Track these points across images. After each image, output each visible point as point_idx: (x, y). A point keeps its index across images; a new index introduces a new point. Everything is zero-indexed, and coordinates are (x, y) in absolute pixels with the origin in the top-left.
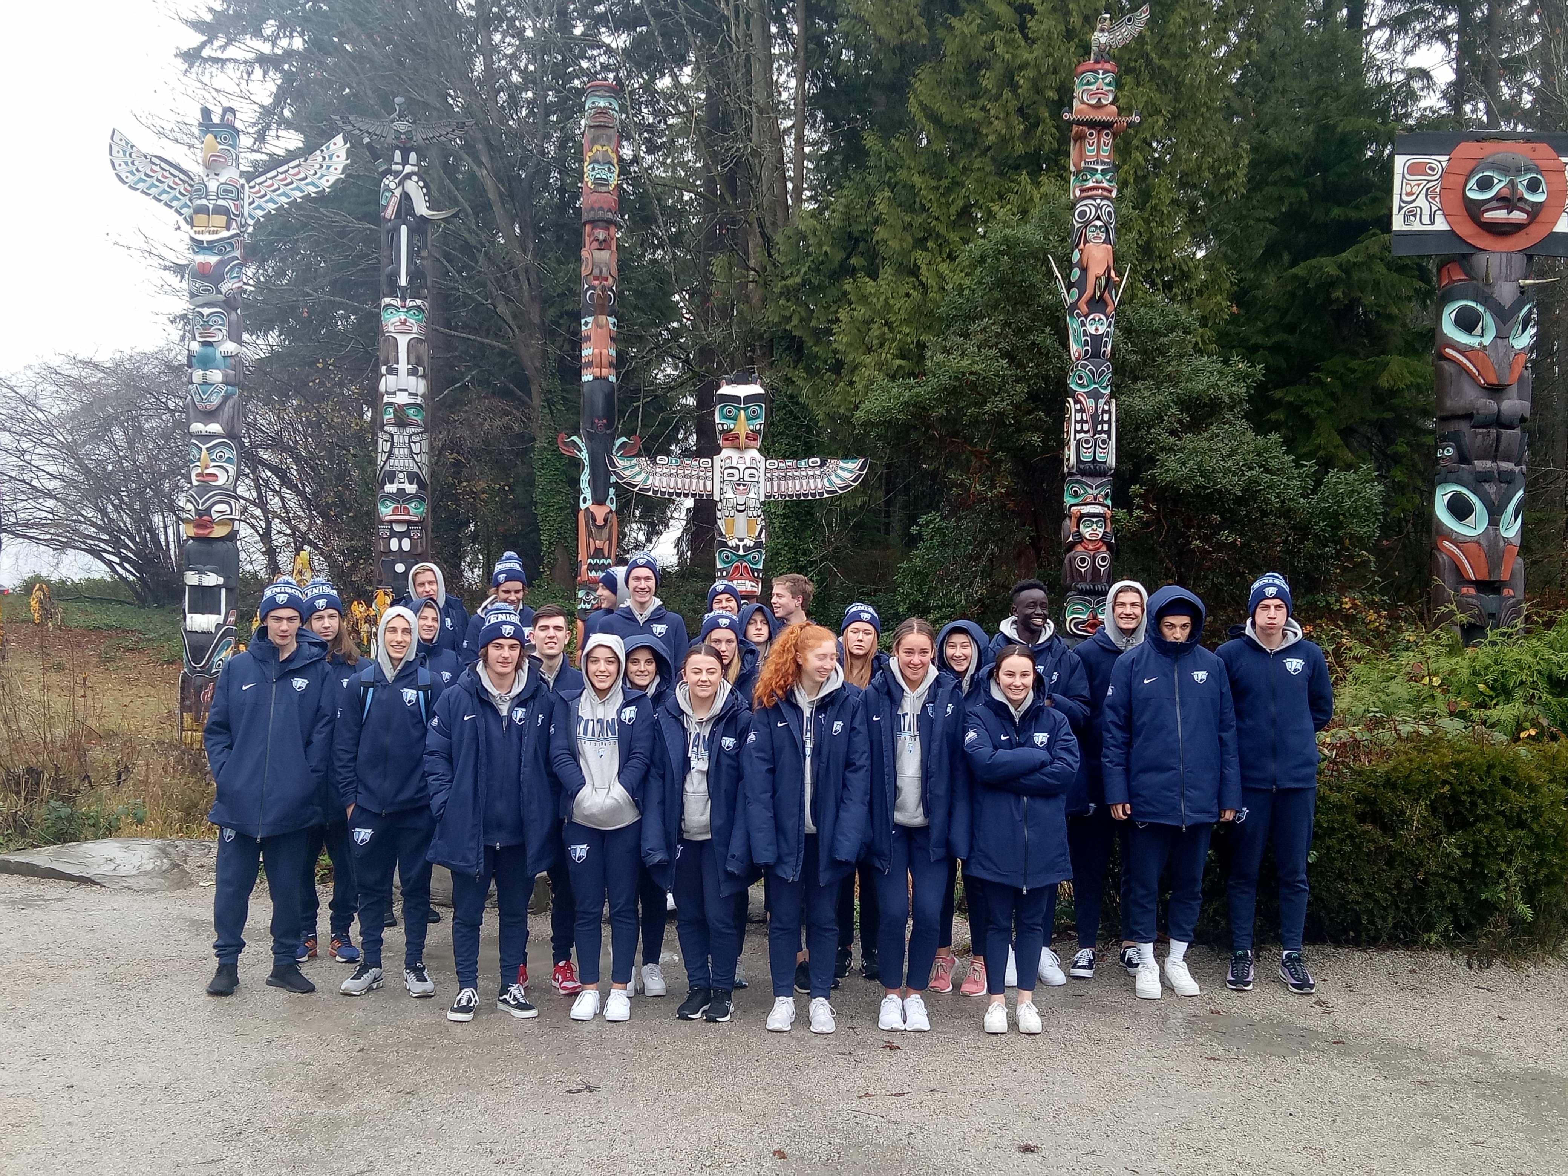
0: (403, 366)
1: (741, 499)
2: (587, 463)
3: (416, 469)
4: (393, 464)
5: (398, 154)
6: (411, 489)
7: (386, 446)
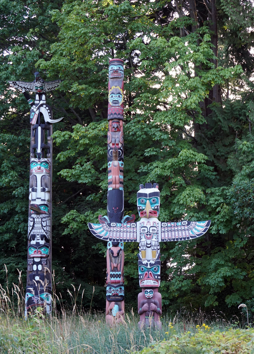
0: (39, 188)
1: (149, 242)
3: (44, 233)
4: (34, 232)
5: (37, 96)
6: (42, 242)
7: (32, 224)
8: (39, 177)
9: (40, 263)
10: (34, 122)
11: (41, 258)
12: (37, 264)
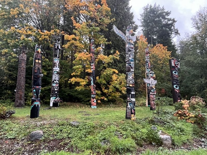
0: (57, 66)
2: (92, 80)
3: (58, 80)
4: (56, 79)
5: (57, 41)
6: (58, 82)
7: (55, 77)
8: (57, 63)
9: (57, 88)
10: (56, 48)
11: (57, 87)
12: (56, 88)
